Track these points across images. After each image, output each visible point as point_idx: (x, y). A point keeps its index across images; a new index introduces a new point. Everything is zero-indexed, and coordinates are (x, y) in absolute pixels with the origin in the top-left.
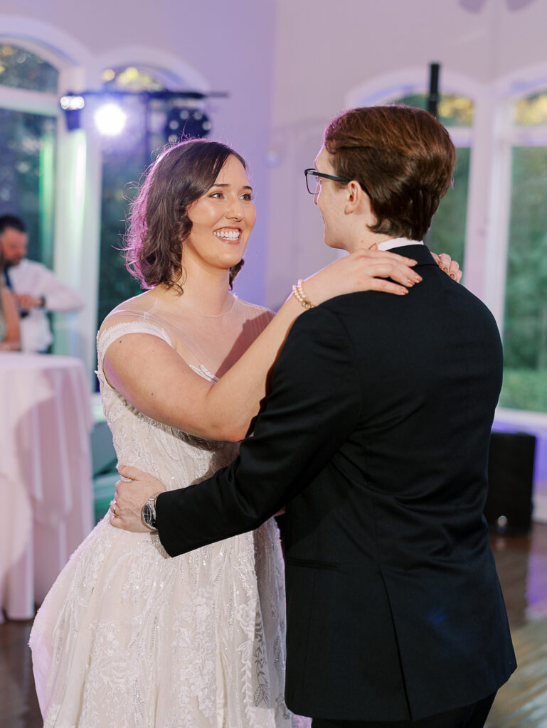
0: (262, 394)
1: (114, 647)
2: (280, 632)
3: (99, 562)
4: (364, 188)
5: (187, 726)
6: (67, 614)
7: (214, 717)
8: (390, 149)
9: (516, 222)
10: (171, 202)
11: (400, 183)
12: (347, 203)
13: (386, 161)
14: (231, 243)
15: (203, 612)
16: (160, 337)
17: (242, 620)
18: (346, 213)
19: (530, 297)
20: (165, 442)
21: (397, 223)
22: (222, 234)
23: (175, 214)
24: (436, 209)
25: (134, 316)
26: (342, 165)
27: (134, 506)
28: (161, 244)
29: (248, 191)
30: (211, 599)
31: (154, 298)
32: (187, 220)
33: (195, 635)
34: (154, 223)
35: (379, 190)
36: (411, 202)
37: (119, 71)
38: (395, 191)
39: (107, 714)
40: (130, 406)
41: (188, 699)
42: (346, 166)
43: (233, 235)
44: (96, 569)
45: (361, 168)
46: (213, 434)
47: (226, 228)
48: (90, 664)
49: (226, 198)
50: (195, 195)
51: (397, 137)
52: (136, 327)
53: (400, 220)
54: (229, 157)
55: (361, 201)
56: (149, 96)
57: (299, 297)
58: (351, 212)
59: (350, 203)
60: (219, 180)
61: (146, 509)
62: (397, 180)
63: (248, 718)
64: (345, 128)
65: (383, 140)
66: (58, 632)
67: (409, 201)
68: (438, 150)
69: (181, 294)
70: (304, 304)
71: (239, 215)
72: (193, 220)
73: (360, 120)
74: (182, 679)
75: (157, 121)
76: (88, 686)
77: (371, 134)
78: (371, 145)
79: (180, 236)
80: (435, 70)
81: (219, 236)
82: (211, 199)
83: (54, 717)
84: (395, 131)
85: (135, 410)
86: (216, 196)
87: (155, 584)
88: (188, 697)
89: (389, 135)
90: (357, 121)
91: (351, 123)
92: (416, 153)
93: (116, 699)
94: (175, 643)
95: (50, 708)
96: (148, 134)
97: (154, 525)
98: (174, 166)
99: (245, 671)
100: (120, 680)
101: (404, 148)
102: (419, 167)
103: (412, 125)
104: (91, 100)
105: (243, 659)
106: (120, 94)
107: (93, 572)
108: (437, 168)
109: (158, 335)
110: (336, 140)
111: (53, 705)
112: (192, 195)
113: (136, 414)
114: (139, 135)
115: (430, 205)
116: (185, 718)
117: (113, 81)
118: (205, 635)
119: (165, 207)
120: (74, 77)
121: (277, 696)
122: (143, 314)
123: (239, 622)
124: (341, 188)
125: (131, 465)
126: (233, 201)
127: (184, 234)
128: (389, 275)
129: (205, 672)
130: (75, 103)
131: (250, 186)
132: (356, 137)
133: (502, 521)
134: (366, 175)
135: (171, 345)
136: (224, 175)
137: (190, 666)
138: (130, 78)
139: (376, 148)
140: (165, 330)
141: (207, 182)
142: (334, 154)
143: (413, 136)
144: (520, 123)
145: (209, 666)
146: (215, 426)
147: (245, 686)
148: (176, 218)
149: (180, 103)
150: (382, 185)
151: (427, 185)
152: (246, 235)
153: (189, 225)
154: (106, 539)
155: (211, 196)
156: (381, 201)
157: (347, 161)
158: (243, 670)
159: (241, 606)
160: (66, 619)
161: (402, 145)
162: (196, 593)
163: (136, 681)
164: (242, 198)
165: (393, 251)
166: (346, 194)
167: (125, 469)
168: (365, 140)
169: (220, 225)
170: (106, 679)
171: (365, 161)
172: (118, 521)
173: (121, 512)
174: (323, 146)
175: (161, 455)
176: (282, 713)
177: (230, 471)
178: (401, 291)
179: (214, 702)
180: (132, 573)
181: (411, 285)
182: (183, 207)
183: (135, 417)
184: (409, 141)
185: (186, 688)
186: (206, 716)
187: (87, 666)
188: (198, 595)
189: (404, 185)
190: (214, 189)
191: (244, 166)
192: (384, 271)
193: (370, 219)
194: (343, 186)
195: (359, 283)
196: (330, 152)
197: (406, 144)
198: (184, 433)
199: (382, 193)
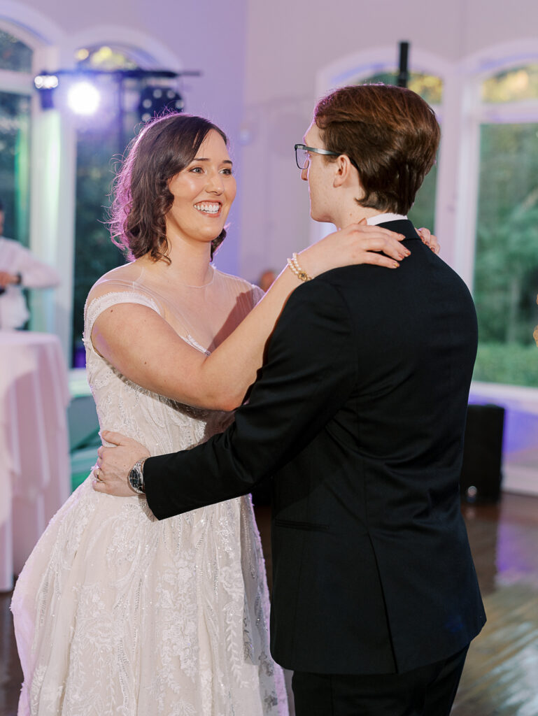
0: (259, 364)
1: (99, 609)
2: (260, 593)
3: (83, 526)
4: (353, 162)
5: (169, 684)
6: (50, 578)
7: (197, 676)
8: (380, 123)
9: (484, 197)
10: (152, 176)
11: (388, 158)
12: (336, 176)
13: (375, 135)
14: (211, 216)
15: (185, 575)
16: (151, 307)
17: (225, 582)
18: (335, 186)
19: (499, 272)
20: (152, 410)
21: (384, 196)
22: (202, 207)
23: (156, 188)
24: (420, 185)
25: (124, 286)
26: (332, 139)
27: (119, 470)
28: (144, 217)
29: (228, 166)
30: (193, 562)
31: (140, 269)
32: (168, 194)
33: (177, 597)
34: (137, 196)
35: (368, 164)
36: (398, 176)
37: (93, 50)
38: (383, 164)
39: (93, 673)
40: (118, 373)
41: (170, 659)
42: (336, 140)
43: (213, 208)
44: (79, 533)
45: (352, 142)
46: (208, 403)
47: (205, 201)
48: (75, 626)
49: (206, 172)
50: (176, 169)
51: (387, 113)
52: (127, 297)
53: (386, 193)
54: (210, 131)
55: (349, 175)
56: (124, 75)
57: (294, 270)
58: (340, 185)
59: (339, 176)
60: (199, 155)
61: (133, 473)
62: (386, 154)
63: (234, 675)
64: (336, 104)
65: (373, 115)
66: (42, 595)
67: (395, 175)
68: (425, 127)
69: (169, 264)
70: (300, 276)
71: (219, 189)
72: (174, 194)
73: (351, 97)
74: (165, 639)
75: (131, 100)
76: (74, 647)
77: (362, 110)
78: (362, 120)
79: (162, 210)
80: (404, 48)
81: (199, 209)
82: (190, 173)
83: (41, 678)
84: (385, 108)
85: (123, 378)
86: (194, 171)
87: (140, 547)
88: (169, 657)
89: (379, 111)
90: (348, 98)
91: (342, 99)
92: (404, 128)
93: (101, 659)
94: (157, 605)
95: (36, 669)
96: (122, 113)
97: (140, 489)
98: (155, 141)
99: (230, 631)
100: (106, 640)
101: (393, 124)
102: (407, 142)
103: (401, 102)
104: (64, 78)
105: (227, 619)
106: (94, 73)
107: (77, 536)
108: (424, 144)
109: (148, 305)
110: (327, 115)
111: (40, 667)
112: (173, 168)
113: (124, 381)
114: (113, 114)
115: (415, 180)
116: (166, 678)
117: (87, 60)
118: (187, 597)
119: (147, 180)
120: (48, 57)
121: (260, 655)
122: (132, 284)
123: (222, 584)
124: (330, 162)
125: (116, 431)
126: (213, 175)
127: (166, 207)
128: (382, 249)
129: (187, 632)
130: (49, 82)
131: (230, 160)
132: (347, 112)
133: (472, 491)
134: (356, 148)
135: (159, 313)
136: (204, 150)
137: (172, 626)
138: (104, 57)
139: (366, 122)
140: (154, 300)
141: (187, 157)
142: (324, 128)
143: (402, 112)
144: (488, 100)
145: (191, 627)
146: (211, 396)
147: (231, 645)
148: (157, 192)
149: (153, 82)
150: (371, 159)
151: (414, 159)
152: (226, 208)
153: (170, 198)
154: (89, 504)
155: (191, 170)
156: (369, 173)
157: (337, 135)
158: (227, 630)
159: (224, 569)
160: (49, 582)
161: (391, 121)
162: (177, 556)
163: (121, 641)
164: (222, 172)
165: (382, 225)
166: (335, 167)
167: (109, 434)
168: (355, 115)
169: (200, 198)
170: (92, 640)
171: (355, 134)
172: (101, 485)
173: (106, 477)
174: (313, 122)
175: (147, 422)
176: (265, 671)
177: (226, 437)
178: (393, 265)
179: (197, 663)
180: (117, 536)
181: (401, 259)
182: (164, 180)
183: (123, 384)
184: (398, 117)
185: (168, 648)
186: (188, 675)
187: (72, 628)
188: (180, 558)
189: (392, 159)
190: (194, 163)
191: (225, 140)
192: (377, 245)
193: (358, 192)
194: (332, 160)
195: (354, 257)
196: (321, 128)
197: (395, 120)
198: (171, 401)
199: (371, 166)
